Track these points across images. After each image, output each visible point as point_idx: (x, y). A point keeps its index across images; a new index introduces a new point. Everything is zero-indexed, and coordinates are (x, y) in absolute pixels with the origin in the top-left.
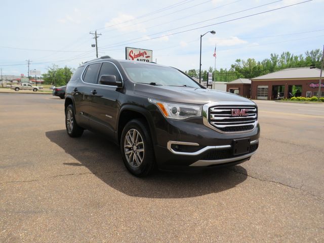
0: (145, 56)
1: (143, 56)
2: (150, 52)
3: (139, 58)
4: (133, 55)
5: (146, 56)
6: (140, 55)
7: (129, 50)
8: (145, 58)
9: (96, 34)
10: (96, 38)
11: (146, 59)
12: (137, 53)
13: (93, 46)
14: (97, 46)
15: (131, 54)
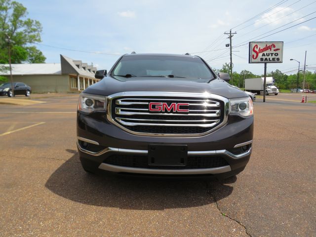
0: (273, 49)
1: (271, 49)
2: (280, 44)
3: (265, 53)
4: (257, 50)
5: (275, 49)
6: (267, 48)
7: (253, 45)
8: (273, 52)
9: (230, 33)
10: (230, 37)
11: (275, 52)
12: (262, 47)
13: (227, 46)
14: (231, 45)
15: (256, 49)
